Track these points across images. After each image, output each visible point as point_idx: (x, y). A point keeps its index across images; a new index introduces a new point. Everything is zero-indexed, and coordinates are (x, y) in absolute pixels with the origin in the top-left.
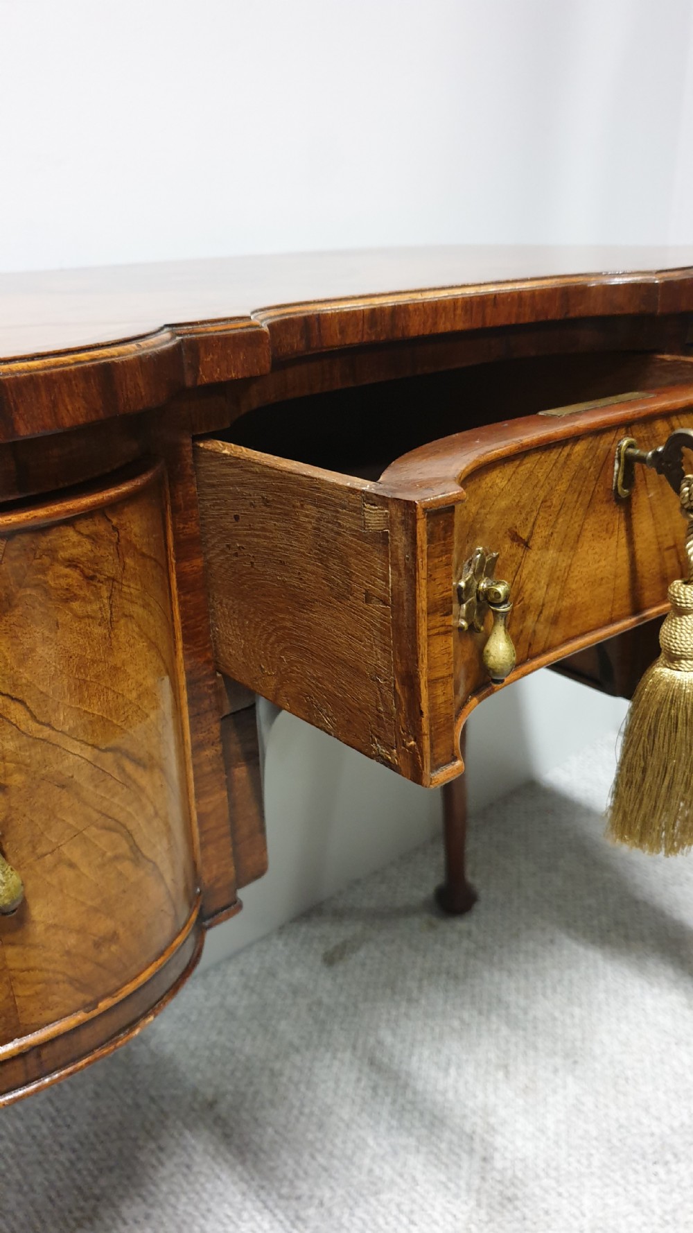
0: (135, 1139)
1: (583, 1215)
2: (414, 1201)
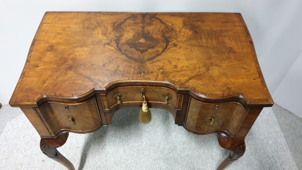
0: (133, 119)
1: (175, 168)
2: (157, 150)
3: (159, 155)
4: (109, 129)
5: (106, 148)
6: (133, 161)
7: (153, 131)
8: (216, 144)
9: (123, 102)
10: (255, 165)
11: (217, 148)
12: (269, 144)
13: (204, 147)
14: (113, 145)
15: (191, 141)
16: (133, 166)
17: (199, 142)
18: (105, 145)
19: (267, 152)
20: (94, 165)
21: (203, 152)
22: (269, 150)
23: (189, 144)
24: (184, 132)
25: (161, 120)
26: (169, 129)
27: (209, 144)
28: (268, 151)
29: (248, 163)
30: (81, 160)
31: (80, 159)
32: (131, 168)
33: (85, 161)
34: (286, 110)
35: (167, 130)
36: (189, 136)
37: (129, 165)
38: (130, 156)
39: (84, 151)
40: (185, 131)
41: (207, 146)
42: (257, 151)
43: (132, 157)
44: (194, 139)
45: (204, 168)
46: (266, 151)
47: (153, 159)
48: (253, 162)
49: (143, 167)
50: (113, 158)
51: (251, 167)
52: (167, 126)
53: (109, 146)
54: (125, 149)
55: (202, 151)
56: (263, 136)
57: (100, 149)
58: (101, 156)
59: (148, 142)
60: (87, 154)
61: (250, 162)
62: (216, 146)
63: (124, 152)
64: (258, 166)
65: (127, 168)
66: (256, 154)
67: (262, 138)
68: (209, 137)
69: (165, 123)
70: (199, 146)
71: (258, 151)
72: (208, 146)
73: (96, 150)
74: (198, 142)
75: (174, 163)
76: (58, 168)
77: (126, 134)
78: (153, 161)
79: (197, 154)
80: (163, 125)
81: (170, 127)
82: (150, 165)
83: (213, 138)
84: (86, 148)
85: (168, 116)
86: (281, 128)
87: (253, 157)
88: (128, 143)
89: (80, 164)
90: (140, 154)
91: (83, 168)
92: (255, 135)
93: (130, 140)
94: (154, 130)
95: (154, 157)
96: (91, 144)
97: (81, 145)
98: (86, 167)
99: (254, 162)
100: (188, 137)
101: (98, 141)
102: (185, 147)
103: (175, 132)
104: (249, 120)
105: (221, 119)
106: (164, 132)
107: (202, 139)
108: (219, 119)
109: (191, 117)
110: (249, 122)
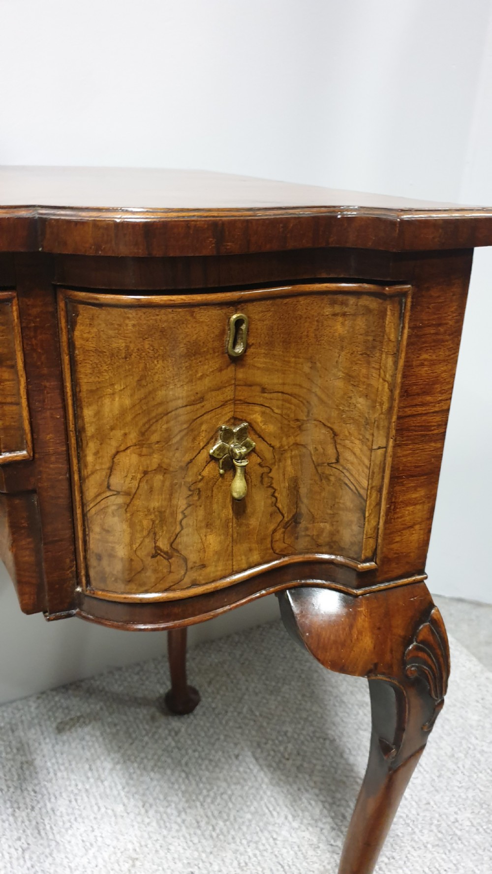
8: (281, 802)
10: (468, 832)
11: (290, 817)
12: (471, 726)
13: (233, 838)
15: (165, 832)
17: (203, 824)
19: (482, 759)
21: (235, 863)
22: (485, 749)
23: (162, 853)
24: (120, 809)
26: (46, 822)
27: (249, 816)
28: (483, 751)
29: (440, 835)
34: (460, 600)
35: (37, 828)
36: (151, 813)
40: (125, 800)
41: (244, 828)
42: (448, 770)
44: (179, 820)
46: (478, 756)
48: (457, 821)
51: (461, 846)
52: (33, 808)
55: (228, 861)
61: (444, 825)
62: (282, 814)
64: (481, 830)
66: (448, 783)
68: (239, 787)
69: (20, 800)
70: (208, 844)
71: (451, 765)
72: (248, 827)
74: (199, 827)
80: (10, 811)
81: (49, 806)
83: (256, 785)
85: (30, 763)
86: (480, 659)
87: (447, 799)
99: (459, 817)
100: (147, 820)
103: (75, 825)
104: (423, 404)
105: (280, 453)
106: (19, 843)
107: (212, 807)
108: (268, 454)
109: (108, 487)
110: (421, 415)
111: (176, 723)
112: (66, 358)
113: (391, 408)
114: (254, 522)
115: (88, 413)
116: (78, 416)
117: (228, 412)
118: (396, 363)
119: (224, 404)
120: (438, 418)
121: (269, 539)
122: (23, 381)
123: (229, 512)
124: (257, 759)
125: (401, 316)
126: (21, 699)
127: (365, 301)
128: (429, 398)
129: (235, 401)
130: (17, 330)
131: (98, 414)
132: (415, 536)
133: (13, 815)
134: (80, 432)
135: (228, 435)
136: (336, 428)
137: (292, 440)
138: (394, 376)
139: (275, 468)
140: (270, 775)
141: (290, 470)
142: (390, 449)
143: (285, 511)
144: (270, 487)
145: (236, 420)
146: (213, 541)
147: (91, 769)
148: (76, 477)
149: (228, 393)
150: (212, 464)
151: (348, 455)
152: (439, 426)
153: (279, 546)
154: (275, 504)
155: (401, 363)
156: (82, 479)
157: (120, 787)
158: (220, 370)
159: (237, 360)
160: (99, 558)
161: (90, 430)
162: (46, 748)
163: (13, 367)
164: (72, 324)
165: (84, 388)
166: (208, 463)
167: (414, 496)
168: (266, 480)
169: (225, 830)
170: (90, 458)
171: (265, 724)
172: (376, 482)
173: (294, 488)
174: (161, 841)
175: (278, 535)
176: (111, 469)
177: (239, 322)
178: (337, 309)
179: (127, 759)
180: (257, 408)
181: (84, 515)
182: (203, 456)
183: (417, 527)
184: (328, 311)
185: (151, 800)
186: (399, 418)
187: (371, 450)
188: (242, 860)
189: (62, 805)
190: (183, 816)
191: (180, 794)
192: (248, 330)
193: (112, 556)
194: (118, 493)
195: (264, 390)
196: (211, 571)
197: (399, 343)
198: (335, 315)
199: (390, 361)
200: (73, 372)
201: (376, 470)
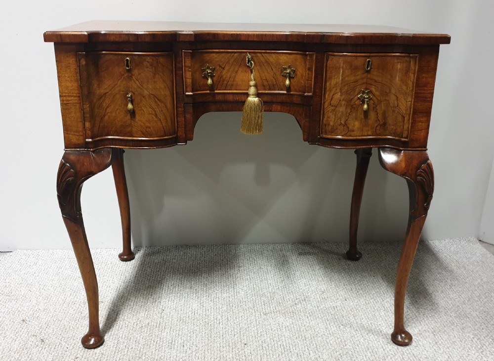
1: (309, 323)
2: (269, 302)
3: (274, 308)
4: (168, 278)
5: (162, 302)
6: (219, 317)
7: (258, 278)
9: (216, 91)
13: (365, 296)
14: (176, 297)
15: (337, 289)
16: (220, 323)
17: (354, 290)
18: (159, 297)
20: (135, 324)
21: (364, 302)
24: (320, 279)
25: (273, 265)
26: (291, 276)
27: (374, 292)
30: (108, 318)
31: (104, 316)
32: (216, 326)
33: (116, 318)
35: (288, 277)
36: (333, 283)
37: (213, 322)
38: (212, 310)
39: (114, 307)
40: (323, 278)
41: (371, 295)
43: (218, 311)
45: (371, 323)
47: (261, 313)
49: (241, 325)
50: (176, 314)
51: (468, 319)
52: (287, 272)
53: (168, 299)
54: (202, 302)
55: (361, 301)
56: (479, 281)
57: (148, 303)
58: (152, 312)
59: (250, 291)
60: (121, 311)
63: (199, 306)
65: (207, 326)
67: (479, 283)
68: (372, 284)
69: (282, 269)
70: (354, 295)
73: (140, 304)
75: (308, 318)
76: (55, 330)
77: (202, 283)
78: (262, 315)
79: (353, 304)
81: (293, 273)
82: (256, 321)
83: (380, 285)
84: (118, 302)
85: (287, 261)
88: (207, 294)
89: (106, 323)
90: (234, 308)
91: (110, 328)
92: (463, 280)
93: (213, 290)
94: (261, 277)
95: (264, 311)
96: (129, 297)
97: (109, 299)
98: (117, 327)
100: (331, 284)
101: (146, 292)
102: (326, 296)
103: (302, 279)
104: (424, 90)
105: (380, 102)
106: (280, 279)
107: (359, 287)
108: (376, 101)
109: (330, 105)
110: (424, 93)
111: (349, 262)
112: (325, 69)
113: (413, 90)
114: (370, 122)
115: (328, 84)
116: (325, 85)
117: (364, 86)
118: (414, 76)
119: (363, 84)
120: (429, 95)
121: (375, 129)
122: (314, 74)
123: (362, 116)
124: (383, 279)
125: (416, 63)
126: (285, 243)
127: (406, 58)
128: (426, 88)
129: (367, 83)
130: (314, 61)
131: (330, 84)
132: (422, 134)
133: (279, 272)
134: (325, 89)
135: (364, 92)
136: (398, 96)
137: (384, 98)
138: (414, 80)
139: (378, 106)
140: (387, 284)
141: (383, 108)
142: (413, 102)
143: (381, 120)
144: (376, 111)
145: (366, 89)
146: (357, 124)
147: (310, 267)
148: (323, 102)
149: (365, 80)
150: (358, 101)
151: (400, 104)
152: (430, 98)
153: (378, 132)
154: (377, 117)
155: (416, 76)
156: (324, 103)
157: (321, 274)
158: (363, 74)
159: (368, 72)
160: (326, 125)
161: (328, 88)
162: (294, 258)
163: (312, 71)
164: (327, 61)
165: (328, 77)
166: (357, 100)
167: (422, 119)
168: (375, 109)
169: (363, 293)
170: (327, 97)
171: (390, 270)
172: (408, 112)
173: (384, 113)
174: (335, 290)
175: (378, 128)
176: (332, 99)
177: (369, 61)
178: (399, 61)
179: (326, 267)
180: (373, 86)
181: (323, 113)
182: (356, 98)
183: (423, 131)
184: (396, 61)
185: (334, 280)
186: (415, 93)
187: (407, 102)
188: (367, 302)
189: (298, 273)
190: (346, 286)
191: (346, 281)
192: (371, 64)
193: (329, 125)
194: (332, 106)
195: (376, 81)
196: (355, 133)
197: (415, 70)
198: (398, 62)
199: (412, 75)
200: (326, 73)
201: (408, 108)
